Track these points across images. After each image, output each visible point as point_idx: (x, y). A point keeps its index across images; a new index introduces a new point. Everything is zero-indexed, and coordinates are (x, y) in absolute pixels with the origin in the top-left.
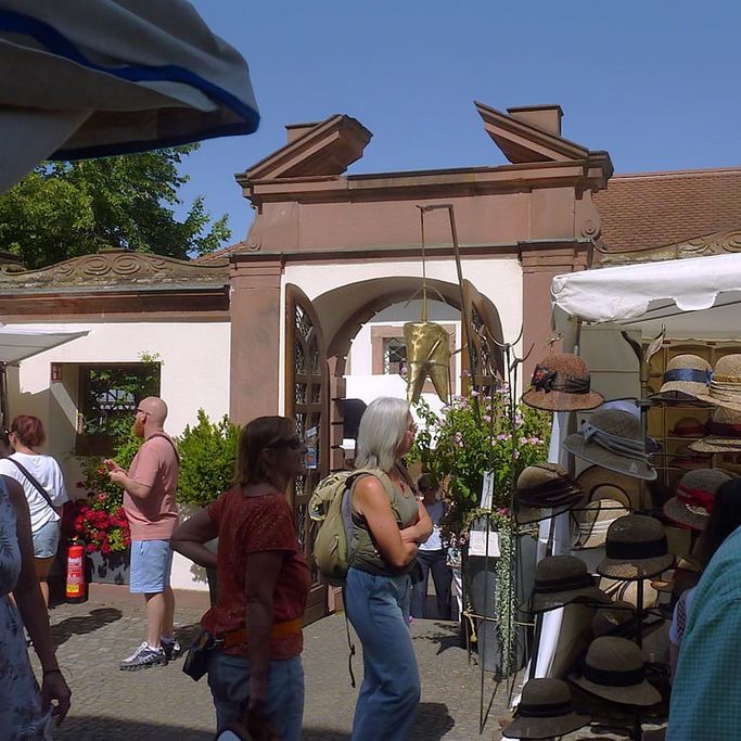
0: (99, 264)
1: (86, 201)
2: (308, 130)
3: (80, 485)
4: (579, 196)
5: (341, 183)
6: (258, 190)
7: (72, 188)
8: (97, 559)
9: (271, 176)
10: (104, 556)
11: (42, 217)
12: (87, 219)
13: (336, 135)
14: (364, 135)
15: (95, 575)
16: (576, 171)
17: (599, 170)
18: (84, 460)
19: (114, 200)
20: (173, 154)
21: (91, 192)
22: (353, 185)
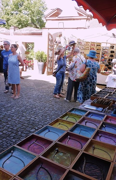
0: (27, 29)
1: (30, 19)
2: (53, 10)
3: (25, 57)
4: (87, 21)
5: (57, 18)
6: (47, 19)
7: (28, 17)
8: (27, 66)
9: (48, 17)
10: (28, 66)
11: (24, 21)
12: (30, 22)
13: (56, 11)
14: (61, 11)
15: (27, 68)
16: (87, 17)
17: (90, 17)
18: (26, 55)
19: (35, 18)
20: (44, 10)
21: (31, 17)
22: (58, 18)
